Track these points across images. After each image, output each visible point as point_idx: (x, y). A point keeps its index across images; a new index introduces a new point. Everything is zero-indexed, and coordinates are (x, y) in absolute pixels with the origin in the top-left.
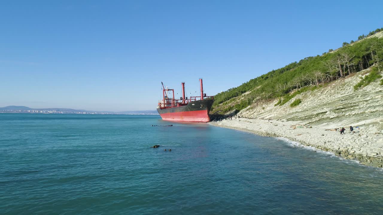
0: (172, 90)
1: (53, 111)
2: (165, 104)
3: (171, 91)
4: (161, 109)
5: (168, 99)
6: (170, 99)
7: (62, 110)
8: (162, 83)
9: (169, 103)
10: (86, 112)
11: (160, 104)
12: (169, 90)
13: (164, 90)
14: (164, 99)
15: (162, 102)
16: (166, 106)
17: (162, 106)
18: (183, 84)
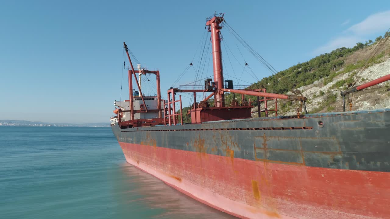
0: (155, 72)
1: (4, 123)
2: (135, 112)
3: (153, 74)
4: (122, 127)
5: (144, 98)
6: (151, 98)
7: (15, 122)
8: (125, 46)
9: (144, 110)
10: (43, 124)
11: (120, 111)
12: (145, 72)
13: (133, 72)
14: (132, 98)
15: (127, 106)
16: (138, 116)
17: (126, 117)
18: (218, 21)
